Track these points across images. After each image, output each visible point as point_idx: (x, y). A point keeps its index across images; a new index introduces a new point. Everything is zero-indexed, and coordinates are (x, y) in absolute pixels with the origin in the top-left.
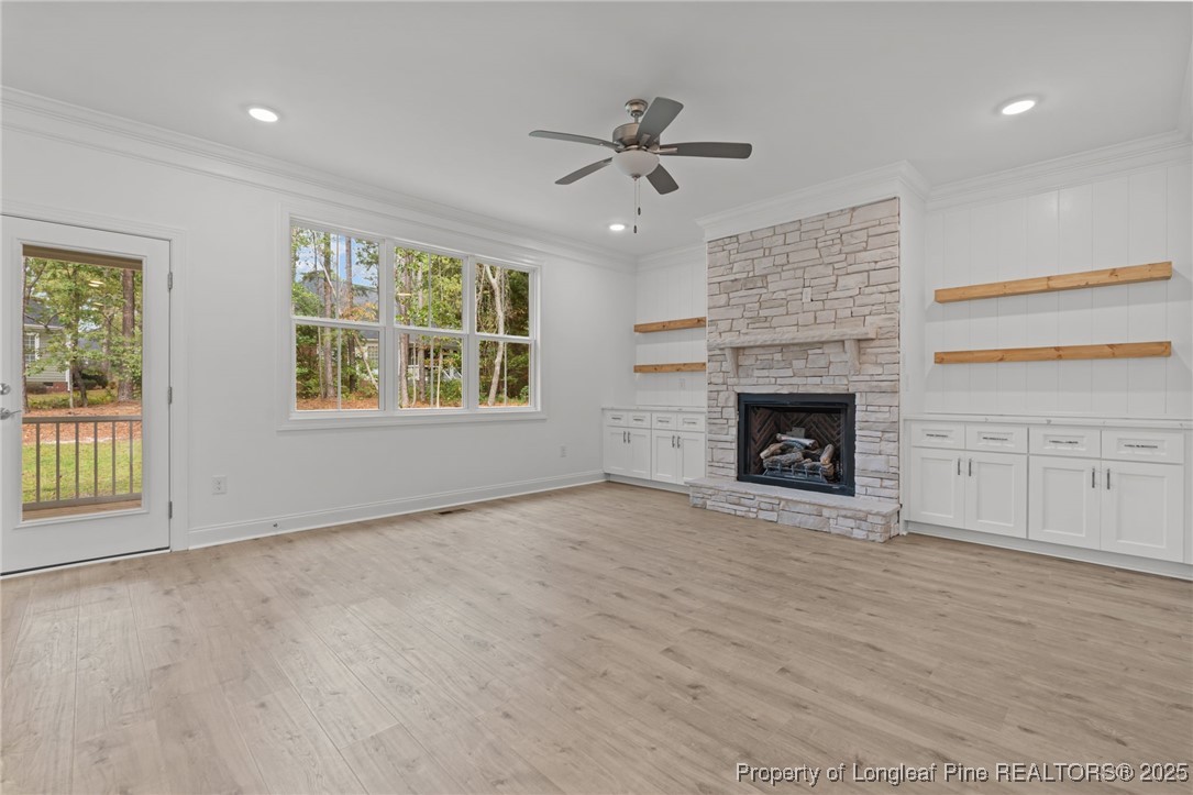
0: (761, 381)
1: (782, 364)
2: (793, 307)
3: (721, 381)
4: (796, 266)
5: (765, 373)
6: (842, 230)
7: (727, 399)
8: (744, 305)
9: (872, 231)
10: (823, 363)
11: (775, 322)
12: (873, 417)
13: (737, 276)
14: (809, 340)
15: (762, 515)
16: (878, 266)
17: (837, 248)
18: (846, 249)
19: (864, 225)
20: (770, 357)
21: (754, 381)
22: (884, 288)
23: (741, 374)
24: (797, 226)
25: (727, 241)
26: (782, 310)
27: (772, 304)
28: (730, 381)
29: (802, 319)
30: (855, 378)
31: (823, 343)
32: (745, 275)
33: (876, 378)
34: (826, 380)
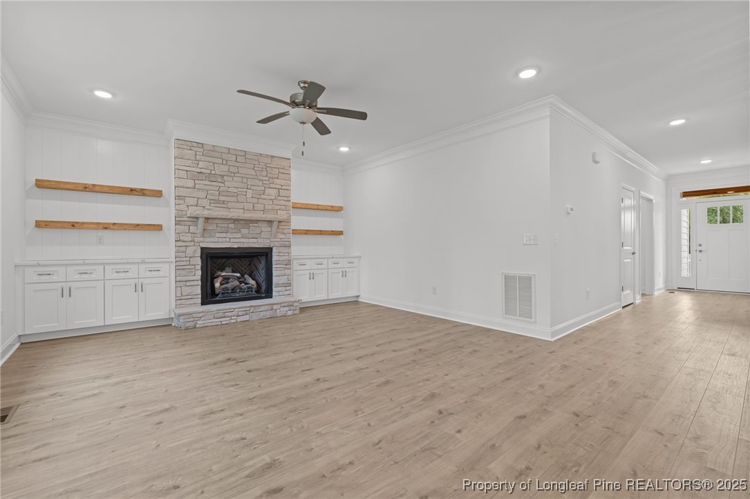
0: (220, 240)
1: (235, 231)
2: (241, 198)
3: (190, 239)
4: (243, 175)
5: (224, 235)
6: (268, 165)
7: (195, 252)
8: (207, 191)
9: (281, 171)
10: (258, 231)
11: (230, 205)
12: (282, 258)
13: (203, 171)
14: (252, 219)
15: (240, 319)
16: (283, 187)
17: (265, 173)
18: (269, 175)
19: (278, 167)
20: (227, 226)
21: (216, 240)
22: (285, 199)
23: (206, 235)
24: (243, 154)
25: (195, 145)
26: (234, 199)
27: (228, 194)
28: (196, 239)
29: (247, 206)
30: (274, 240)
31: (258, 221)
32: (209, 172)
33: (283, 240)
34: (259, 240)
